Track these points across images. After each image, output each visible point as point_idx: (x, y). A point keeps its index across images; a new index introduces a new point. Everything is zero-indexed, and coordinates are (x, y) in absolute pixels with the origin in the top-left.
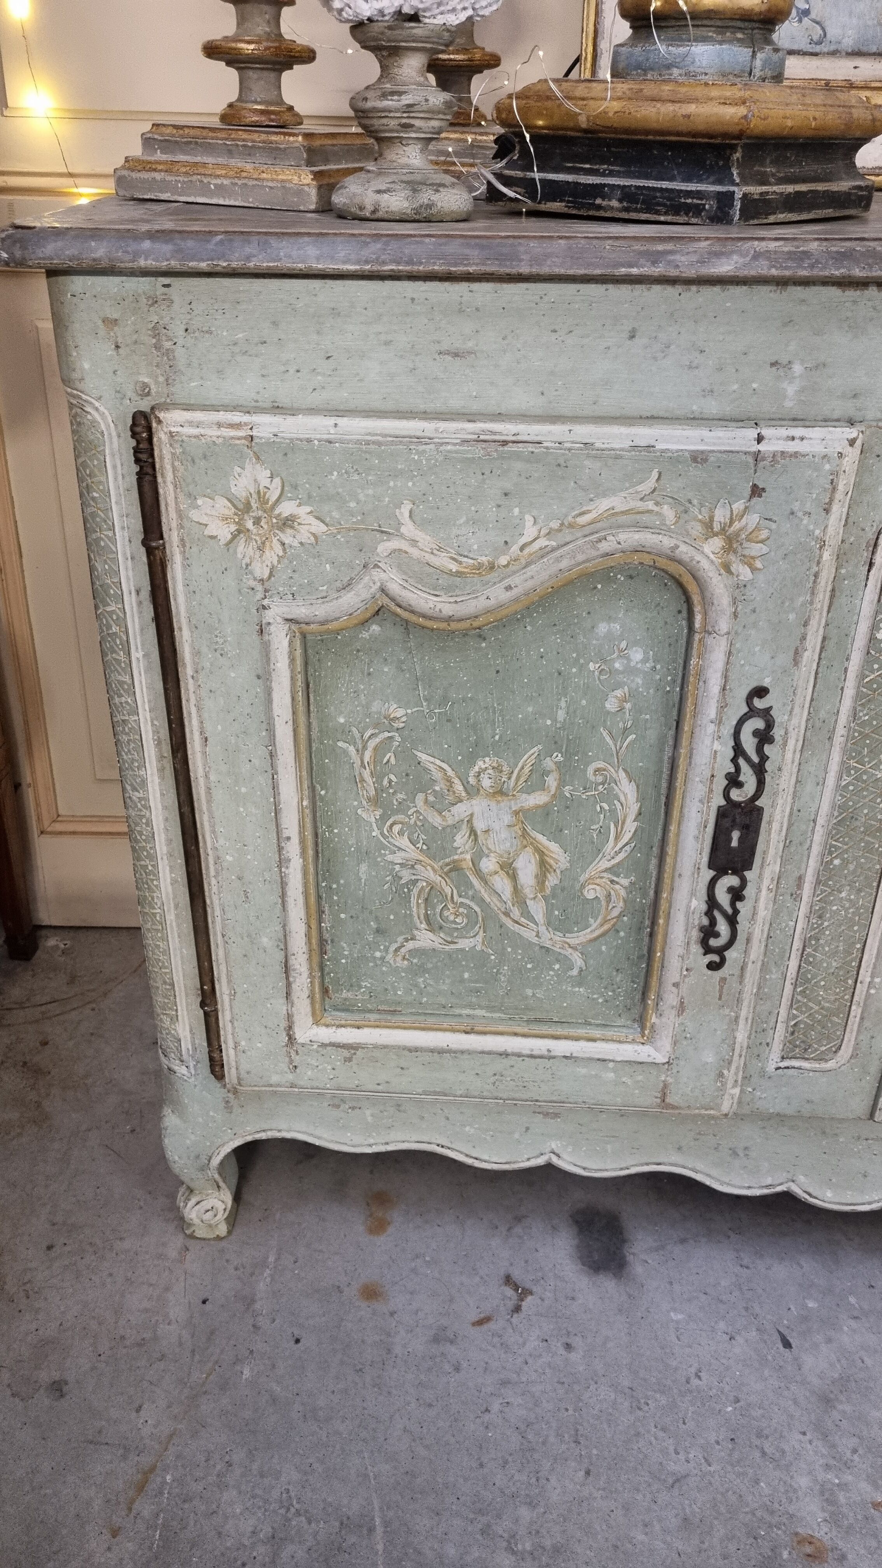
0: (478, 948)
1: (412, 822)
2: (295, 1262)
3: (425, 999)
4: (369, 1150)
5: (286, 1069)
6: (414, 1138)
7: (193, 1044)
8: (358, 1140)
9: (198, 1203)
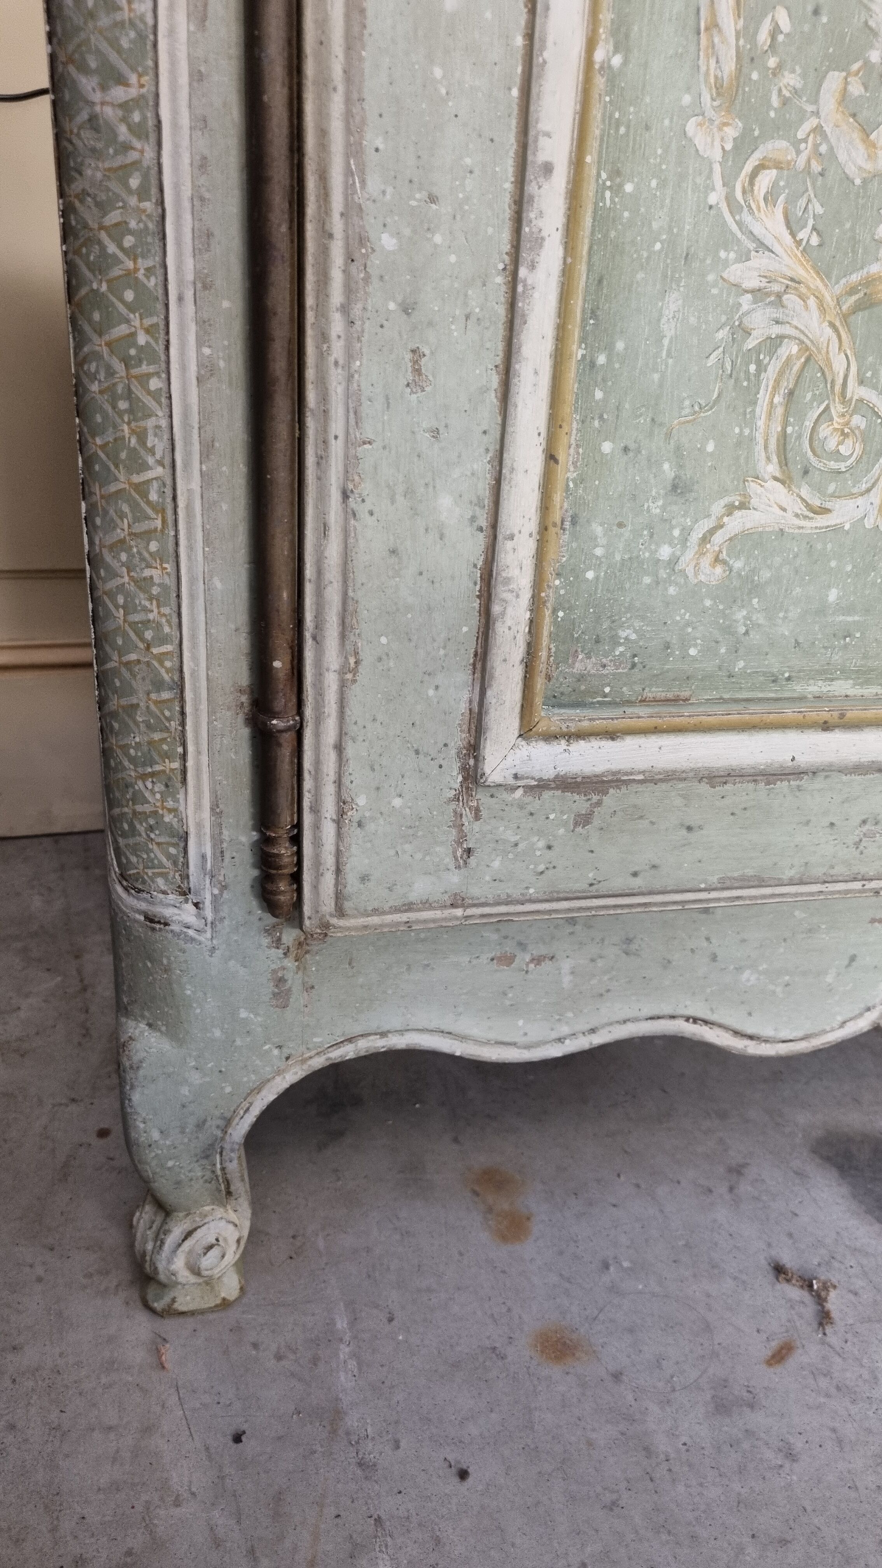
0: (869, 524)
1: (801, 162)
2: (391, 1320)
3: (741, 664)
4: (556, 1051)
5: (449, 861)
6: (647, 1011)
7: (217, 840)
8: (536, 1030)
9: (189, 1234)
